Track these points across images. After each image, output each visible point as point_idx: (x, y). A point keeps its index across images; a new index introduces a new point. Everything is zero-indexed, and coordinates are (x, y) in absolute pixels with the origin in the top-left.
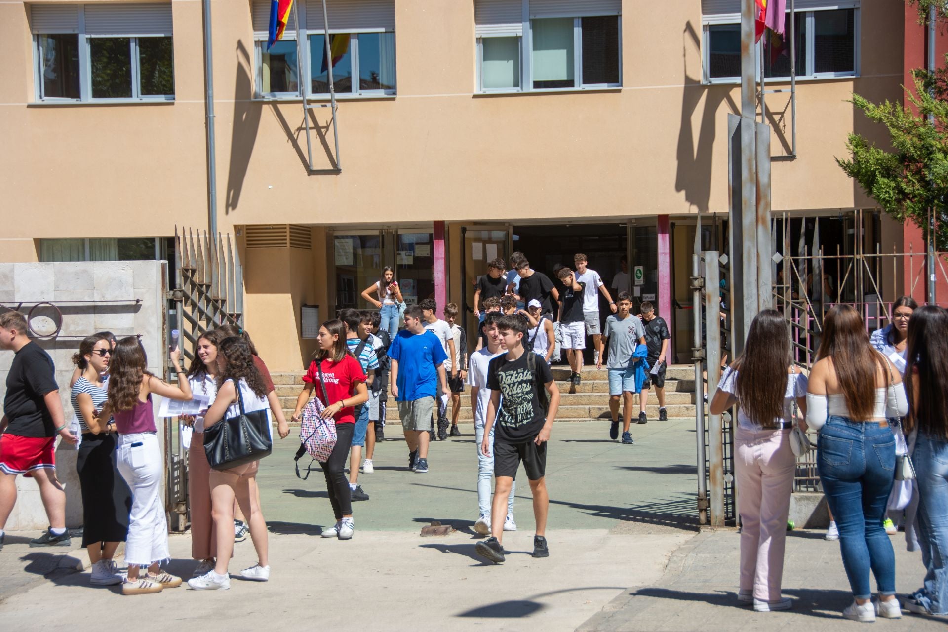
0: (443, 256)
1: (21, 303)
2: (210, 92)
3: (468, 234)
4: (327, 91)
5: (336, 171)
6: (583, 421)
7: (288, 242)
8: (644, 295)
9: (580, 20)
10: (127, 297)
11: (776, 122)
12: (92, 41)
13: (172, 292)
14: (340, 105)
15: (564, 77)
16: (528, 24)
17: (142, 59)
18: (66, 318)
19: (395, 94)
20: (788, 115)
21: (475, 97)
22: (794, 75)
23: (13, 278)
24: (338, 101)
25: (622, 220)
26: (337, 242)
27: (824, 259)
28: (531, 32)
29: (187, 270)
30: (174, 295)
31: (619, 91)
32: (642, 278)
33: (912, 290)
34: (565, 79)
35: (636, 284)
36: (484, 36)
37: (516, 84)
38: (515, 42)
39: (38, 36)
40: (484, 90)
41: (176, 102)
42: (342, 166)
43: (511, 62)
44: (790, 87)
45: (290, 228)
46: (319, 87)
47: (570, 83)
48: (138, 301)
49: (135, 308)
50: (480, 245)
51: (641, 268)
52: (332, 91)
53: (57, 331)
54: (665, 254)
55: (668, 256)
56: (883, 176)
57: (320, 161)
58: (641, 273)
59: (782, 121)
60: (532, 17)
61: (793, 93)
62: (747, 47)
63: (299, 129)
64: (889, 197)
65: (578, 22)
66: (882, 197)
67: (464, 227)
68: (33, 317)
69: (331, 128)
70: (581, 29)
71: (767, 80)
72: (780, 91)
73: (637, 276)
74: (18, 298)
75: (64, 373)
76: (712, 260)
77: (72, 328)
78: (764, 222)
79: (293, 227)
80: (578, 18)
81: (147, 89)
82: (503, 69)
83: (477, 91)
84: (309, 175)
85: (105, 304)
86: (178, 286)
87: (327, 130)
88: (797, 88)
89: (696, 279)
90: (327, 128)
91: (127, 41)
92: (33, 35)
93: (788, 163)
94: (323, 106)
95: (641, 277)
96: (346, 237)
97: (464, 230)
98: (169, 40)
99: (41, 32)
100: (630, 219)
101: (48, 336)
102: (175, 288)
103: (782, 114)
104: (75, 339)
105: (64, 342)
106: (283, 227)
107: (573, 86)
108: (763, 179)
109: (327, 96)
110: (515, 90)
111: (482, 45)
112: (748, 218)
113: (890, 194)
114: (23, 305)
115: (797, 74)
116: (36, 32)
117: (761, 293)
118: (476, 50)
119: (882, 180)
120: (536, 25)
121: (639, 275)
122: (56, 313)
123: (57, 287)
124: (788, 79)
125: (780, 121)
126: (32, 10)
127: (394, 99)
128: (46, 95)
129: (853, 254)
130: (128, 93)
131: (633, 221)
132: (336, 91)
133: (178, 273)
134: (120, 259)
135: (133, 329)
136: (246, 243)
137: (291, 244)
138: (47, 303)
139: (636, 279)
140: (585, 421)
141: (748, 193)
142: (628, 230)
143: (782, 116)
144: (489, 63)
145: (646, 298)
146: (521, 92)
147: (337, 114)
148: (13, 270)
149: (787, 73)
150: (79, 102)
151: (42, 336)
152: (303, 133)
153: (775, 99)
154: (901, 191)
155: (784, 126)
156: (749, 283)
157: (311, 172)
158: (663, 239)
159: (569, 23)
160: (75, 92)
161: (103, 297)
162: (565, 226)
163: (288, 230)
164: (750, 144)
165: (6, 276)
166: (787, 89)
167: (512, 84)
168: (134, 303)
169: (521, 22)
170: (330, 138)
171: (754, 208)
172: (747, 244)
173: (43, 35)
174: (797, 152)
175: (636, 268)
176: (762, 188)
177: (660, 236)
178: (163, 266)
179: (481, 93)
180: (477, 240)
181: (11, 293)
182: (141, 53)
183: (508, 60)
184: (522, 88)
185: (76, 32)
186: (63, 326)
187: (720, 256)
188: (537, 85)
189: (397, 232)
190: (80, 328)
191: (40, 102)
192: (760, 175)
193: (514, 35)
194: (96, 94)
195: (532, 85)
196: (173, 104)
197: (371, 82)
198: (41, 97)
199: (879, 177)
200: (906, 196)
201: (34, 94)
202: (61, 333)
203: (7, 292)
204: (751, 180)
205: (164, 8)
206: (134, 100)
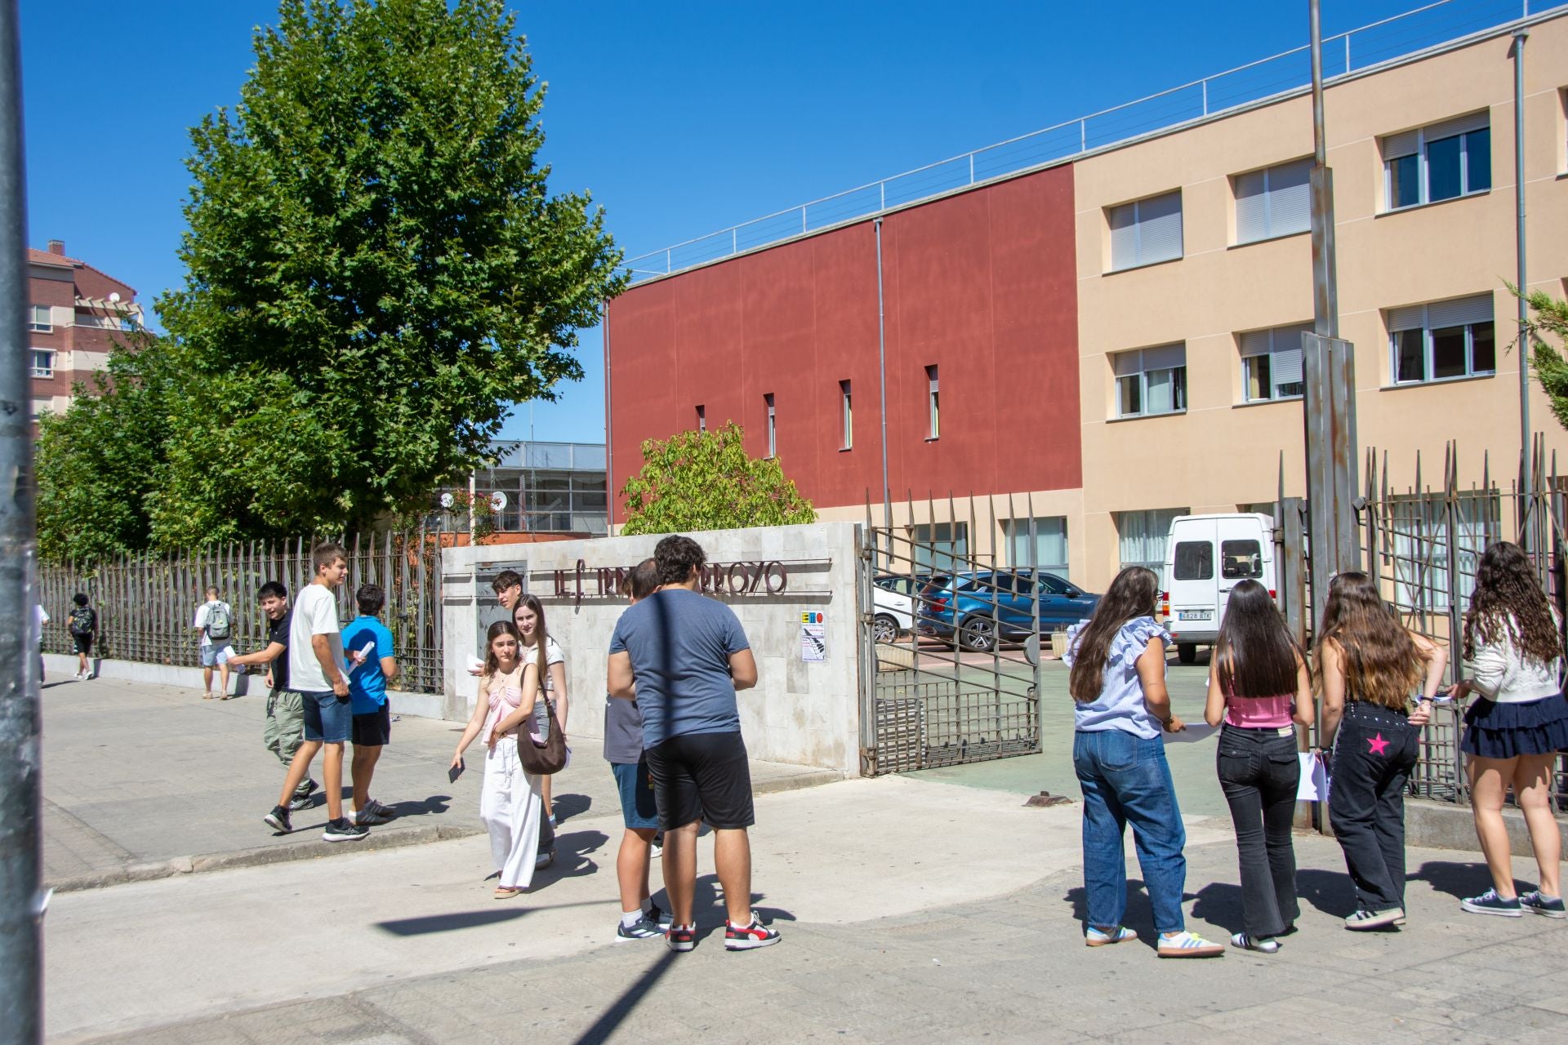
1: (764, 562)
12: (1435, 333)
17: (1472, 342)
29: (889, 530)
30: (863, 553)
41: (1497, 374)
48: (829, 561)
49: (827, 567)
53: (784, 588)
68: (770, 575)
74: (763, 559)
76: (1290, 508)
77: (793, 584)
78: (1342, 460)
85: (811, 562)
86: (864, 546)
89: (1277, 531)
91: (1463, 327)
92: (1389, 334)
98: (1491, 323)
99: (1394, 331)
101: (778, 592)
104: (795, 594)
108: (1340, 407)
112: (1314, 456)
114: (764, 564)
116: (1391, 332)
117: (1340, 547)
122: (784, 570)
123: (782, 548)
126: (1388, 315)
128: (1400, 379)
130: (1462, 371)
133: (864, 533)
135: (828, 585)
138: (778, 562)
141: (1315, 425)
151: (775, 592)
156: (1319, 536)
160: (1419, 374)
161: (810, 557)
165: (757, 539)
168: (826, 563)
172: (1315, 487)
173: (1396, 334)
176: (1338, 419)
178: (857, 526)
181: (759, 553)
182: (1472, 336)
185: (1421, 327)
186: (787, 583)
190: (798, 585)
191: (1395, 385)
192: (1336, 403)
196: (1495, 376)
198: (1395, 381)
201: (1390, 380)
202: (787, 589)
203: (757, 553)
204: (1318, 410)
205: (1488, 296)
206: (1467, 376)
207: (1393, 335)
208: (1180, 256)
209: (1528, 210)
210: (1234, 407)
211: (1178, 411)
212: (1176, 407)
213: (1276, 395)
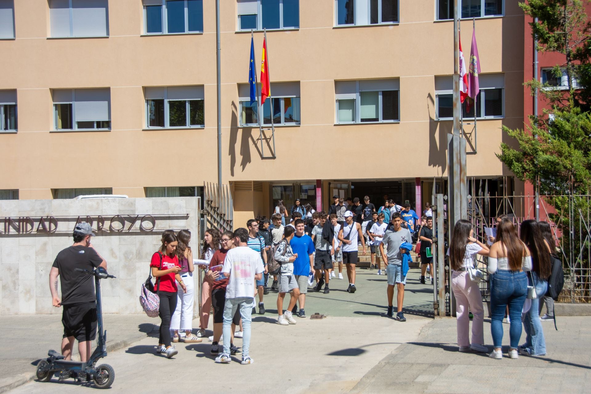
0: (320, 195)
1: (138, 215)
2: (220, 123)
3: (332, 186)
4: (271, 123)
5: (274, 157)
7: (252, 188)
9: (381, 92)
10: (183, 213)
11: (468, 137)
12: (170, 102)
13: (202, 211)
14: (276, 129)
15: (374, 117)
16: (358, 94)
17: (191, 110)
18: (157, 222)
19: (300, 124)
20: (473, 134)
21: (335, 125)
22: (476, 117)
23: (135, 205)
24: (275, 127)
25: (399, 180)
26: (274, 188)
27: (490, 198)
28: (360, 97)
29: (209, 201)
30: (203, 212)
31: (399, 123)
33: (529, 212)
34: (375, 118)
36: (339, 99)
37: (353, 120)
38: (353, 101)
39: (147, 100)
40: (339, 122)
41: (205, 128)
42: (276, 156)
43: (351, 110)
44: (474, 122)
45: (254, 183)
46: (267, 121)
47: (377, 119)
48: (188, 214)
49: (186, 217)
50: (337, 190)
52: (273, 123)
53: (153, 228)
54: (419, 195)
56: (516, 162)
57: (267, 153)
59: (471, 137)
60: (360, 91)
61: (475, 125)
62: (456, 105)
63: (258, 139)
64: (519, 171)
65: (380, 93)
66: (516, 171)
67: (330, 182)
68: (143, 221)
69: (272, 139)
70: (382, 96)
71: (464, 119)
72: (470, 124)
74: (137, 213)
75: (156, 246)
76: (440, 198)
77: (159, 226)
78: (463, 181)
79: (255, 182)
80: (381, 91)
81: (193, 122)
82: (347, 114)
83: (336, 123)
84: (262, 159)
85: (173, 216)
86: (205, 208)
87: (270, 140)
88: (477, 122)
89: (433, 206)
90: (270, 139)
91: (185, 102)
92: (146, 100)
93: (473, 155)
94: (268, 129)
96: (278, 186)
97: (330, 184)
98: (203, 101)
99: (149, 99)
100: (403, 179)
101: (149, 230)
102: (204, 209)
103: (471, 134)
104: (161, 231)
105: (156, 232)
106: (250, 182)
107: (378, 121)
108: (463, 162)
109: (270, 125)
110: (353, 123)
111: (338, 103)
112: (456, 179)
113: (519, 169)
114: (139, 216)
115: (477, 116)
116: (147, 99)
117: (462, 213)
118: (336, 105)
119: (516, 164)
120: (362, 94)
122: (153, 220)
123: (153, 208)
124: (473, 119)
125: (470, 137)
126: (146, 89)
127: (299, 126)
128: (150, 125)
129: (503, 196)
130: (185, 124)
131: (405, 180)
132: (274, 123)
133: (205, 202)
134: (180, 196)
135: (185, 226)
136: (234, 189)
137: (254, 189)
138: (149, 215)
141: (456, 168)
142: (403, 184)
143: (471, 135)
144: (341, 111)
146: (355, 123)
147: (274, 133)
148: (135, 201)
149: (473, 116)
150: (164, 128)
151: (147, 230)
152: (260, 141)
153: (467, 127)
154: (524, 168)
155: (472, 139)
156: (457, 208)
157: (263, 158)
158: (418, 188)
159: (377, 93)
160: (162, 124)
161: (173, 213)
162: (374, 182)
163: (252, 183)
164: (457, 147)
165: (132, 203)
166: (472, 123)
167: (352, 120)
168: (186, 215)
169: (355, 93)
170: (271, 143)
171: (459, 175)
172: (456, 191)
173: (149, 100)
174: (477, 151)
176: (462, 166)
177: (416, 187)
178: (199, 199)
179: (338, 124)
180: (336, 188)
181: (134, 211)
182: (191, 107)
183: (350, 109)
184: (356, 122)
185: (163, 99)
186: (156, 225)
187: (444, 196)
188: (362, 120)
189: (300, 184)
190: (163, 226)
191: (147, 128)
192: (462, 160)
193: (353, 99)
194: (171, 124)
195: (360, 120)
196: (204, 129)
197: (289, 119)
198: (148, 126)
199: (514, 162)
200: (526, 170)
201: (145, 125)
202: (155, 228)
203: (132, 211)
204: (458, 163)
205: (201, 88)
206: (187, 127)
207: (147, 101)
208: (12, 37)
209: (221, 46)
210: (50, 132)
211: (7, 131)
212: (6, 128)
213: (75, 127)
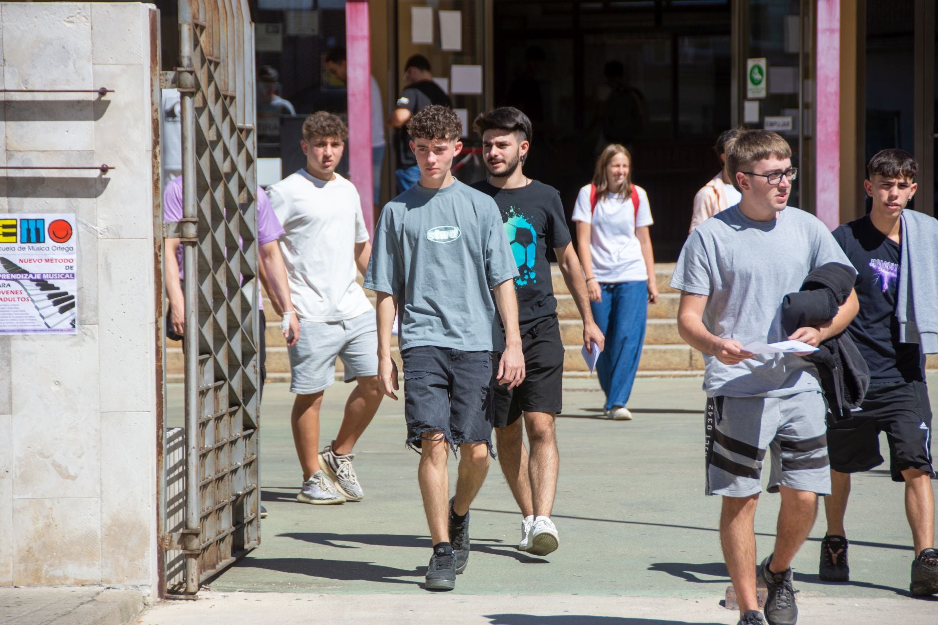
0: (366, 33)
6: (681, 376)
8: (768, 120)
10: (80, 83)
13: (171, 74)
29: (197, 25)
30: (177, 79)
32: (763, 85)
35: (750, 95)
48: (102, 92)
49: (96, 107)
50: (428, 12)
51: (762, 62)
54: (832, 31)
55: (837, 37)
58: (761, 72)
73: (753, 81)
85: (27, 97)
86: (186, 62)
95: (759, 82)
102: (179, 64)
121: (757, 76)
133: (183, 34)
135: (92, 153)
139: (750, 85)
140: (686, 376)
145: (772, 124)
161: (26, 81)
168: (94, 97)
175: (751, 63)
178: (152, 14)
180: (422, 1)
